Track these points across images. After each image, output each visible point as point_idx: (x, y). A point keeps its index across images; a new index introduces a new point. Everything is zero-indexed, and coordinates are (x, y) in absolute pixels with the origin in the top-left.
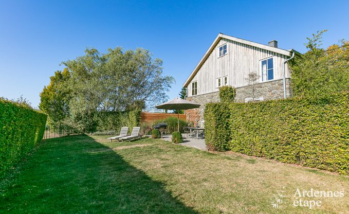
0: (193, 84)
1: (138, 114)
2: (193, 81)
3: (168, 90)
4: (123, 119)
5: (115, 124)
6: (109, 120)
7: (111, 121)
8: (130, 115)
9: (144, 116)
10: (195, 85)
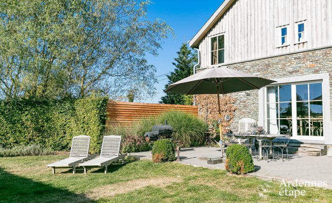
0: (214, 40)
1: (102, 106)
2: (215, 32)
3: (154, 53)
4: (58, 117)
5: (39, 130)
6: (24, 119)
7: (29, 123)
8: (78, 108)
9: (115, 110)
10: (219, 41)
